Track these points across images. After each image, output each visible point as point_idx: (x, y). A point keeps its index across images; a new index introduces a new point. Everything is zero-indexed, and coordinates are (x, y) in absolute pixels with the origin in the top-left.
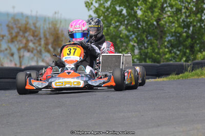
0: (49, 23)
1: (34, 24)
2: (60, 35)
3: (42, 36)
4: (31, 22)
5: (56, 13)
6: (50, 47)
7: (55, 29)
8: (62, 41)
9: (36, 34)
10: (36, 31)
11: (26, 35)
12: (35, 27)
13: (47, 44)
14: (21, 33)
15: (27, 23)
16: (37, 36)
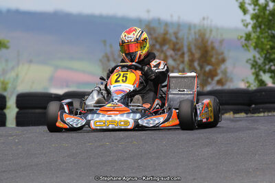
0: (195, 33)
1: (176, 34)
2: (209, 48)
3: (185, 49)
4: (171, 31)
5: (204, 19)
6: (196, 64)
7: (203, 40)
8: (212, 56)
9: (177, 47)
10: (177, 43)
11: (165, 48)
12: (177, 38)
13: (192, 61)
14: (158, 47)
15: (166, 33)
16: (179, 50)
